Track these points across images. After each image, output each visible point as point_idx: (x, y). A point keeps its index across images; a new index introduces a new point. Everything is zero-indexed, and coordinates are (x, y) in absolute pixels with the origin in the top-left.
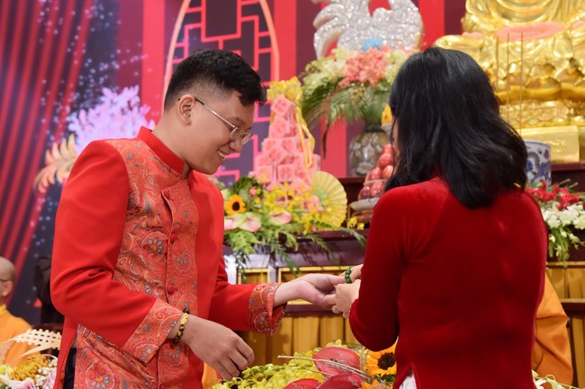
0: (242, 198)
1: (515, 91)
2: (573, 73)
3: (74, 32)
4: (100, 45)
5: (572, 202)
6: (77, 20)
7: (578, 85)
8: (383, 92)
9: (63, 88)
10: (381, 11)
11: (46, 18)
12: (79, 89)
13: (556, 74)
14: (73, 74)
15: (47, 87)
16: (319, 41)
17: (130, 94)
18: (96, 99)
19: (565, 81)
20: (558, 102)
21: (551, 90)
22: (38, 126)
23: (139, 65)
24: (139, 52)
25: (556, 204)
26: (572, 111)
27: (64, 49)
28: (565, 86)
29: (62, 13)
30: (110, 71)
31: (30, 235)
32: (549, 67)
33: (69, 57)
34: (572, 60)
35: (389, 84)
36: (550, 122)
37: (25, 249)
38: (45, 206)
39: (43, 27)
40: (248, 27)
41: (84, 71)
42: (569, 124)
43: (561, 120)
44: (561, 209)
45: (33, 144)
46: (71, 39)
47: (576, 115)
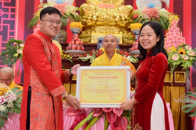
1: (105, 23)
2: (120, 20)
5: (128, 55)
7: (121, 23)
8: (66, 17)
13: (116, 20)
19: (118, 22)
20: (115, 27)
21: (115, 24)
25: (125, 55)
26: (119, 30)
28: (118, 23)
32: (115, 17)
34: (120, 16)
35: (67, 16)
42: (119, 34)
43: (117, 32)
44: (127, 57)
47: (120, 31)
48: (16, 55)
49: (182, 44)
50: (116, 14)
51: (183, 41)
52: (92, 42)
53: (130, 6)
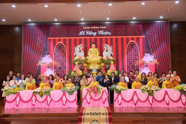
0: (75, 72)
3: (42, 48)
4: (45, 50)
6: (42, 46)
9: (40, 54)
10: (80, 52)
11: (38, 46)
12: (42, 55)
14: (42, 52)
15: (38, 54)
16: (75, 55)
17: (49, 56)
18: (45, 56)
22: (37, 59)
23: (50, 52)
24: (50, 51)
27: (40, 50)
29: (40, 45)
30: (46, 53)
31: (37, 71)
33: (41, 51)
35: (82, 60)
36: (96, 65)
37: (36, 72)
38: (38, 68)
39: (38, 47)
40: (63, 50)
41: (43, 52)
45: (37, 60)
46: (41, 49)
48: (71, 75)
49: (114, 70)
50: (97, 60)
51: (115, 69)
52: (90, 68)
53: (101, 57)
